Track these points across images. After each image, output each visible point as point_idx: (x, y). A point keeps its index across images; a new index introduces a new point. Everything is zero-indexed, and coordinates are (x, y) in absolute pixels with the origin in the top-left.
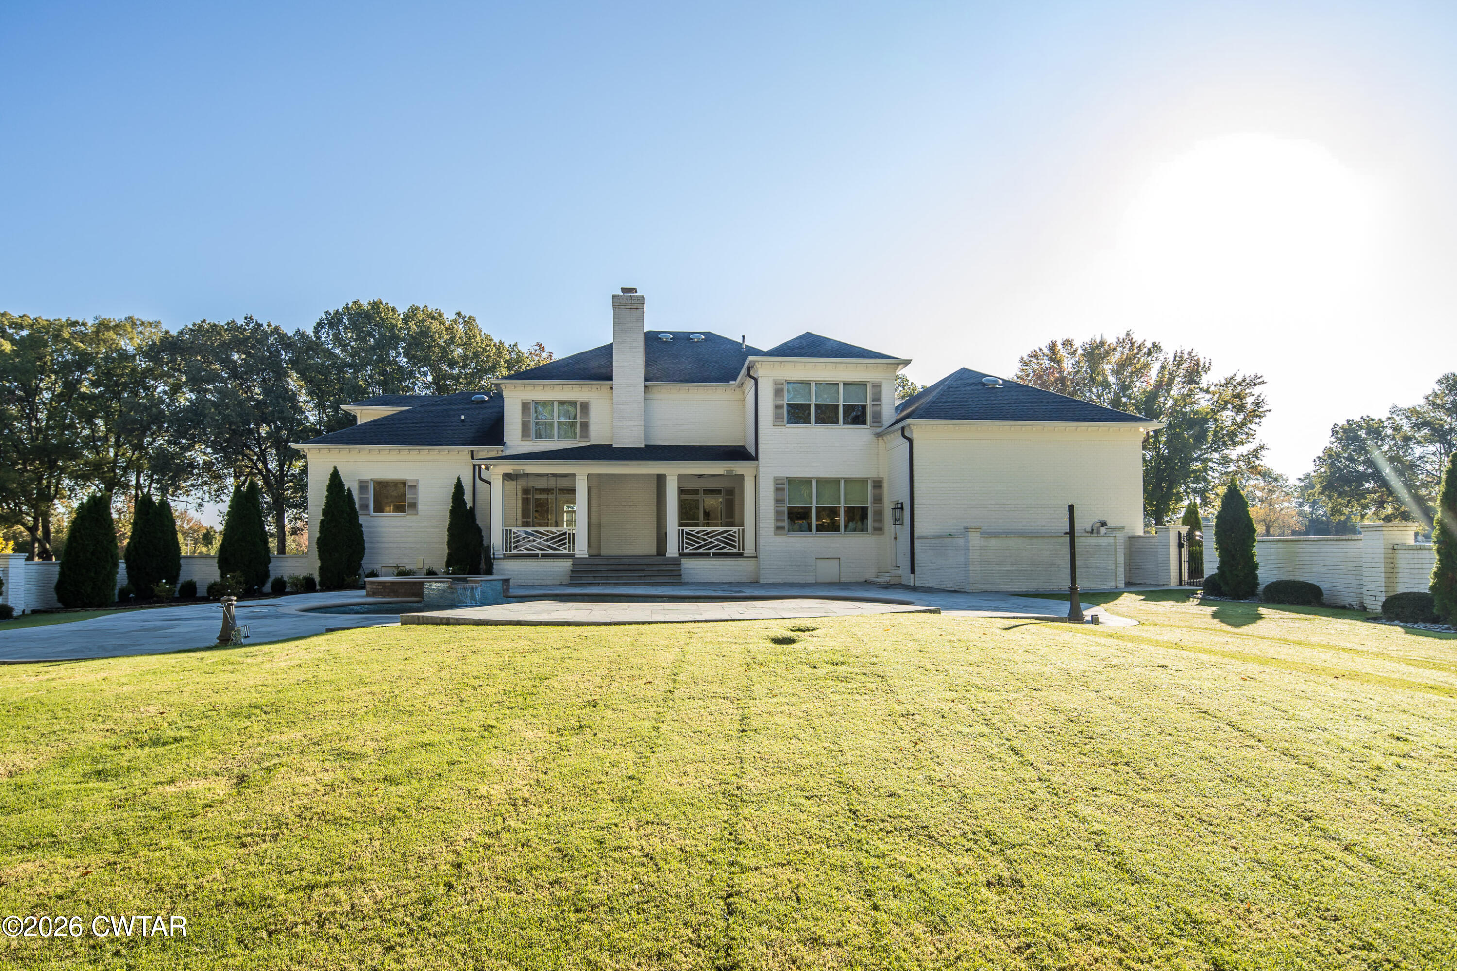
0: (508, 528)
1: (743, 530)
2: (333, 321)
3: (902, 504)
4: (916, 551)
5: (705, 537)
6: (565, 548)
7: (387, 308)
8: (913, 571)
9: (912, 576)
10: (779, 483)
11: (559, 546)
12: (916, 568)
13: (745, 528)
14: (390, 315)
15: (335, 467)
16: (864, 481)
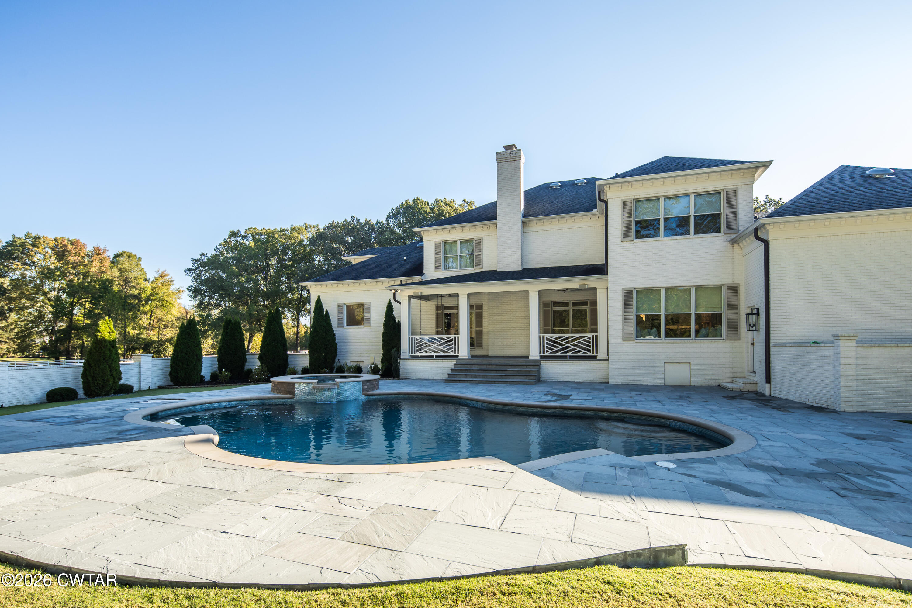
0: (413, 336)
1: (596, 336)
2: (394, 214)
3: (758, 309)
4: (772, 359)
5: (563, 343)
6: (452, 351)
7: (422, 202)
8: (768, 380)
9: (768, 385)
10: (627, 294)
11: (448, 349)
12: (773, 377)
13: (598, 334)
14: (423, 206)
15: (319, 297)
16: (718, 288)
